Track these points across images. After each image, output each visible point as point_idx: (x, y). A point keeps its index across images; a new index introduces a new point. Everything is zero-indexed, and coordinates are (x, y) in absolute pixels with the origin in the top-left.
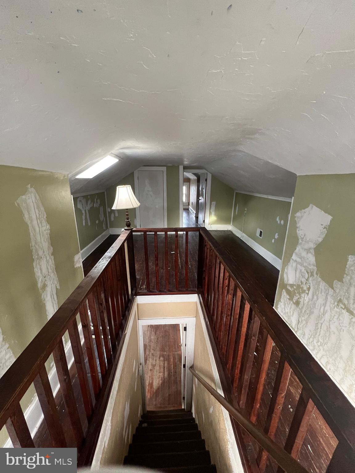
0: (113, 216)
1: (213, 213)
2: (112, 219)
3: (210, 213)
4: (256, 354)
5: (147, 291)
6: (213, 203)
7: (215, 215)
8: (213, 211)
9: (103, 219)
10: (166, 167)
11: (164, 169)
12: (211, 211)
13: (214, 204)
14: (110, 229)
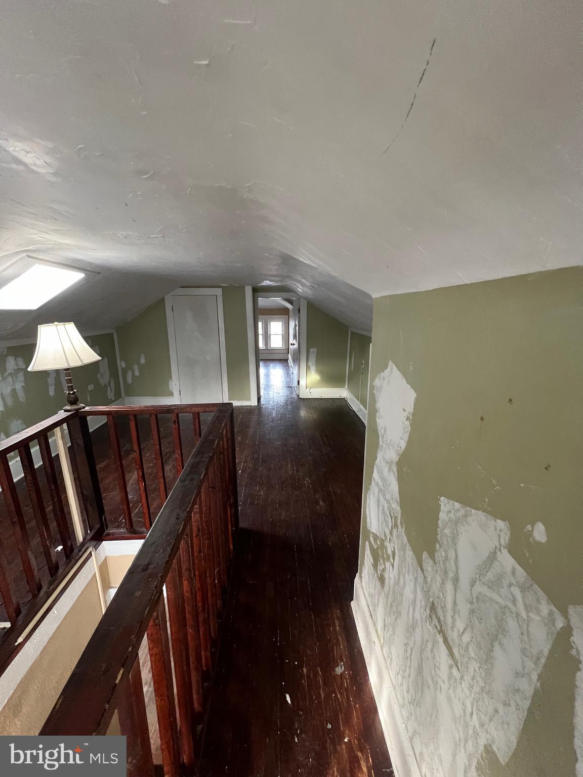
0: (131, 374)
1: (313, 368)
2: (130, 380)
3: (308, 368)
4: (290, 702)
5: (126, 530)
6: (312, 350)
7: (319, 371)
8: (313, 365)
9: (108, 380)
10: (221, 289)
11: (219, 292)
12: (309, 364)
13: (313, 352)
14: (125, 398)
